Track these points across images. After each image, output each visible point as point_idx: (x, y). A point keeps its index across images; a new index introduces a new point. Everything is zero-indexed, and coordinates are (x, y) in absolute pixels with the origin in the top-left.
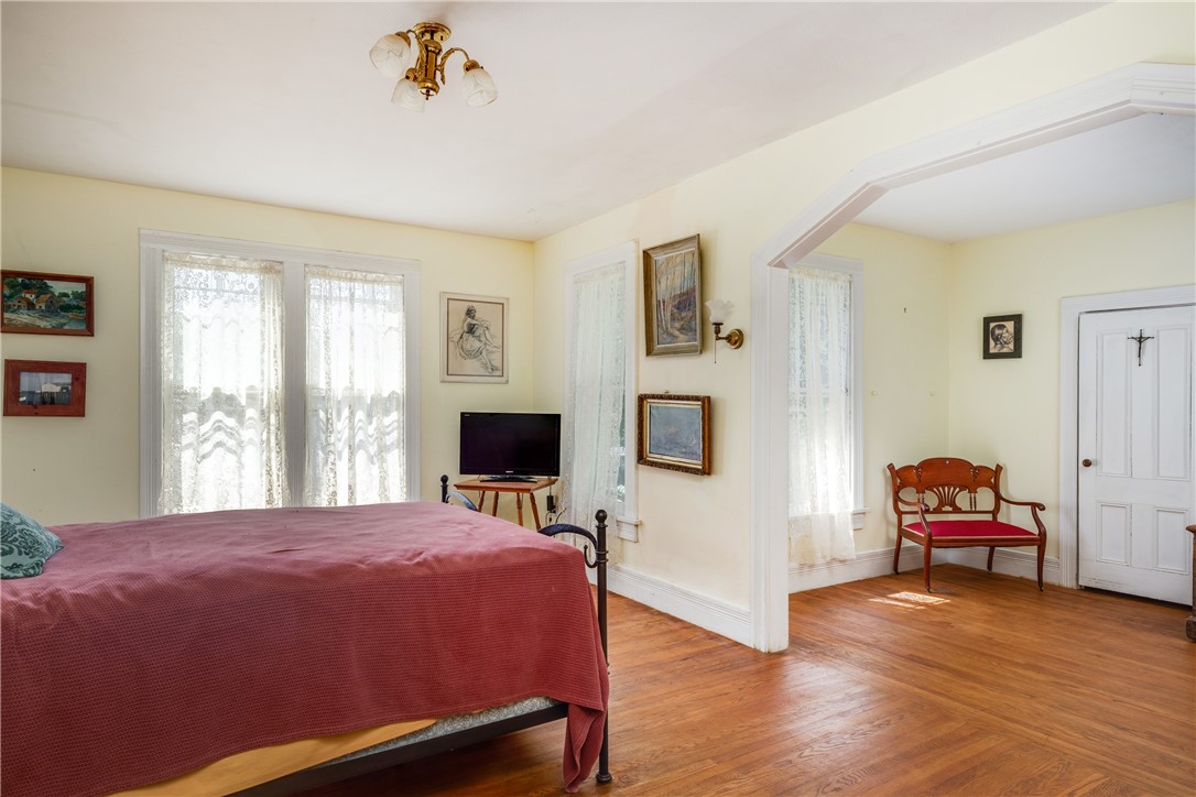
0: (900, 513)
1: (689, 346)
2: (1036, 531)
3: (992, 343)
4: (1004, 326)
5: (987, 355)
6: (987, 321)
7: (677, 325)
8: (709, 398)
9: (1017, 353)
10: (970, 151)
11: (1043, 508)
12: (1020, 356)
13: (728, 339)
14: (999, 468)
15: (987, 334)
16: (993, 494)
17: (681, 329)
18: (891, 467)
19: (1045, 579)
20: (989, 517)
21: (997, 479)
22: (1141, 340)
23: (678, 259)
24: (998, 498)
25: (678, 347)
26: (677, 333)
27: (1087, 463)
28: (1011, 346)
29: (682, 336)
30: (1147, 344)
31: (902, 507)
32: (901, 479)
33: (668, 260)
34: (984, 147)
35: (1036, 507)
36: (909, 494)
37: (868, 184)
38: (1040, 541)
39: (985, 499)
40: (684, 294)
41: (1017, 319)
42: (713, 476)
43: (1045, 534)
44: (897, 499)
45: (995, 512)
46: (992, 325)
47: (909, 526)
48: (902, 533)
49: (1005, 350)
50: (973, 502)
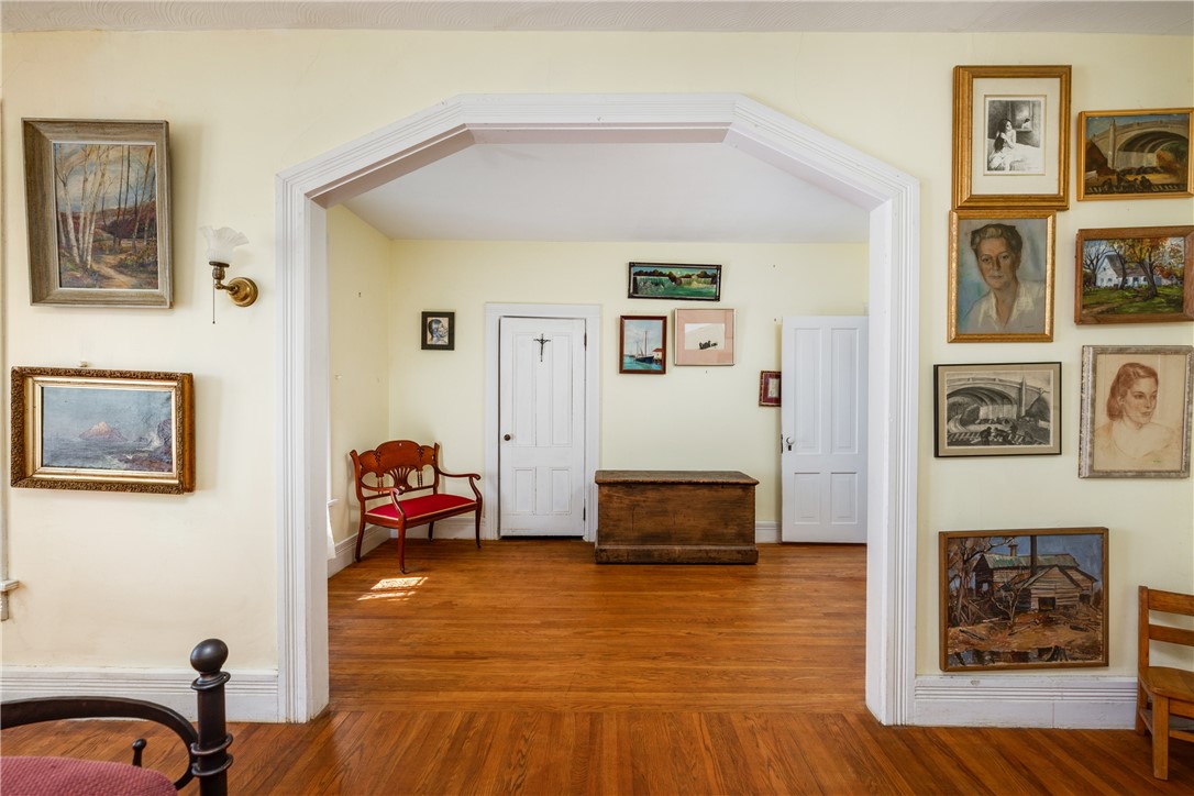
0: (362, 499)
1: (141, 295)
2: (474, 498)
3: (429, 336)
4: (440, 322)
5: (425, 346)
6: (425, 315)
7: (111, 259)
8: (190, 376)
9: (450, 346)
10: (589, 125)
11: (478, 477)
12: (453, 349)
13: (234, 289)
14: (437, 447)
15: (426, 328)
16: (432, 470)
17: (121, 267)
18: (353, 453)
19: (482, 537)
20: (430, 492)
21: (435, 456)
22: (542, 341)
23: (113, 154)
24: (437, 472)
25: (111, 294)
26: (111, 272)
27: (507, 438)
28: (446, 339)
29: (122, 278)
30: (546, 344)
31: (366, 493)
32: (363, 464)
33: (87, 153)
34: (603, 125)
35: (473, 477)
36: (371, 479)
37: (464, 126)
38: (478, 506)
39: (428, 474)
40: (126, 212)
41: (451, 316)
42: (197, 492)
43: (481, 499)
44: (360, 485)
45: (435, 486)
46: (429, 319)
47: (371, 511)
48: (365, 519)
49: (440, 343)
50: (420, 479)
